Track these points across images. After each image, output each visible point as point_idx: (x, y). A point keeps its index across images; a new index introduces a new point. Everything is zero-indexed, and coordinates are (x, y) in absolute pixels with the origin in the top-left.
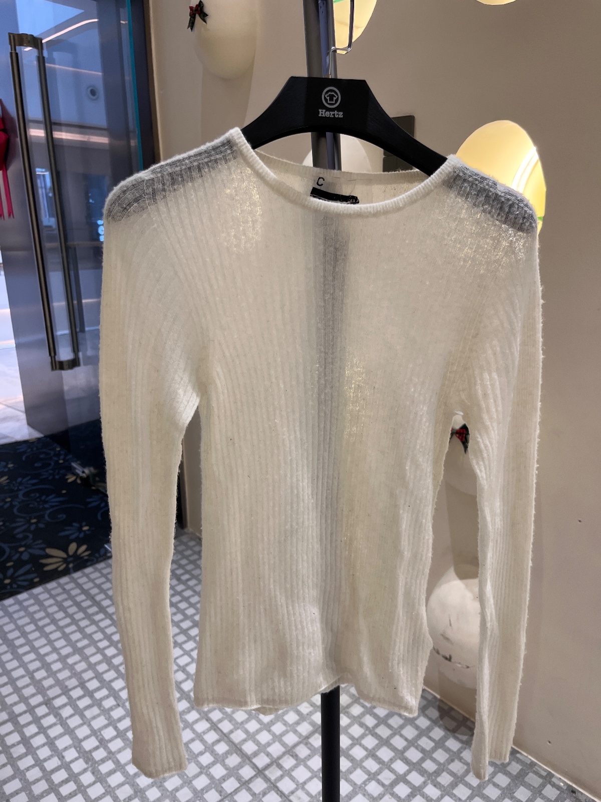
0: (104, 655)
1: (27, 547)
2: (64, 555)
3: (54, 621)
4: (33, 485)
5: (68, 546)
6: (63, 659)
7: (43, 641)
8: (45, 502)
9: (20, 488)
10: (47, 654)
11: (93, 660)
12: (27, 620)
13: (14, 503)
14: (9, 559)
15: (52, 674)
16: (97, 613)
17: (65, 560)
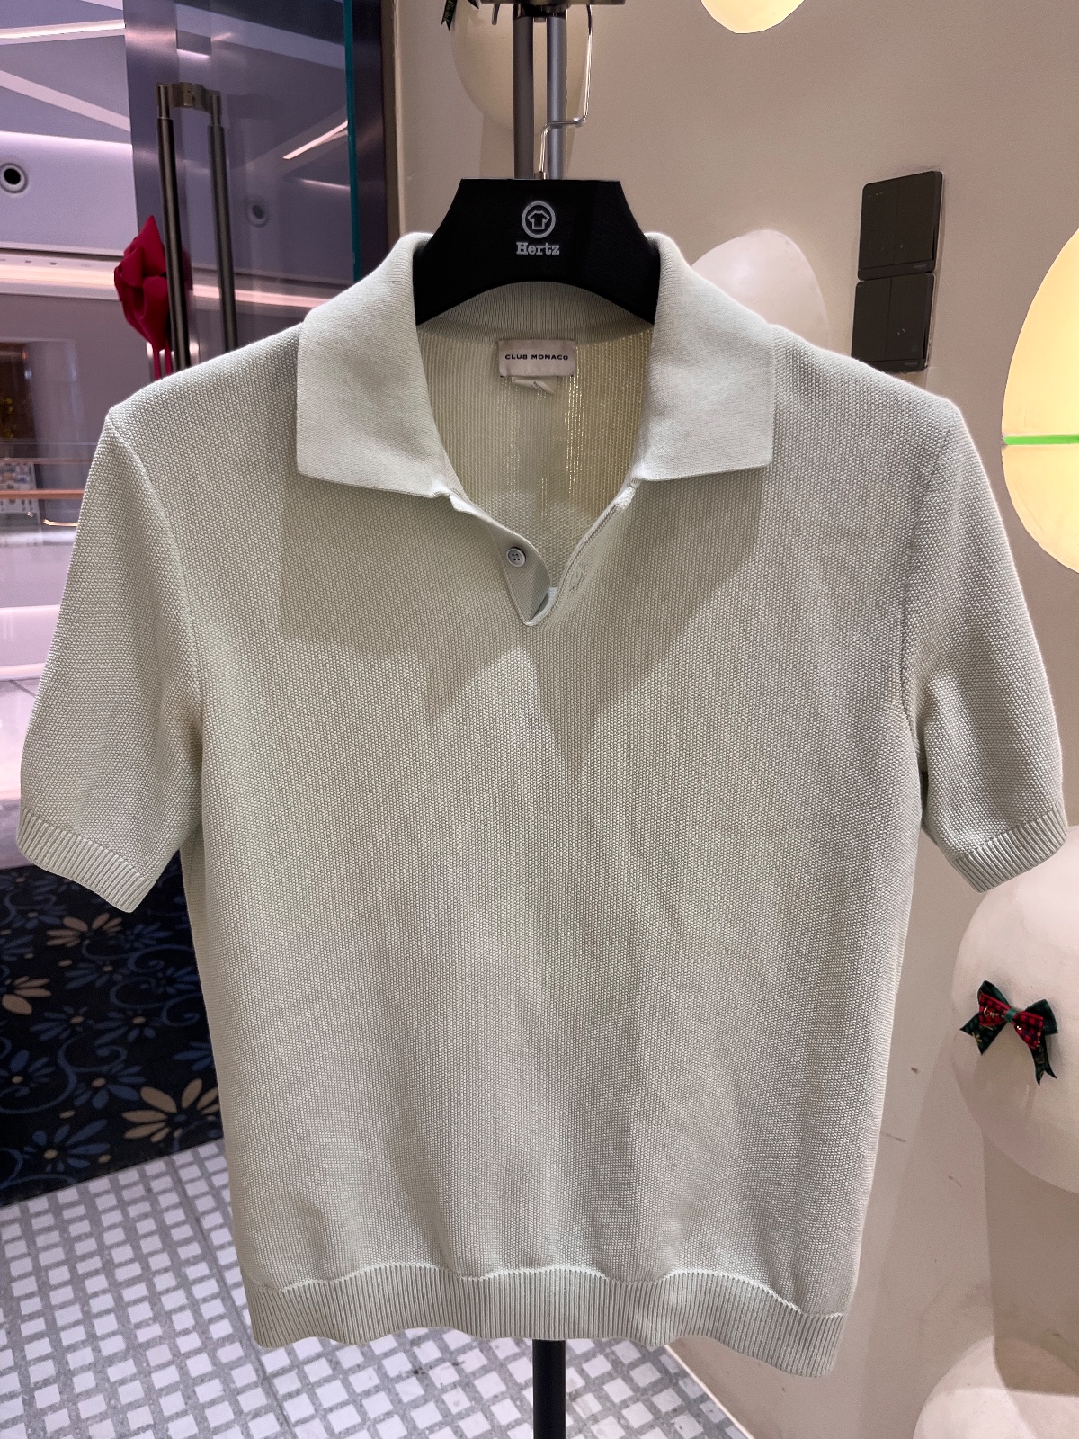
0: (183, 1371)
1: (112, 1079)
2: (171, 1107)
3: (108, 1268)
4: (160, 941)
5: (186, 1085)
6: (101, 1365)
7: (74, 1313)
8: (171, 981)
9: (136, 945)
10: (73, 1348)
11: (161, 1379)
12: (59, 1254)
13: (118, 977)
14: (67, 1105)
15: (70, 1399)
16: (194, 1261)
17: (170, 1121)
